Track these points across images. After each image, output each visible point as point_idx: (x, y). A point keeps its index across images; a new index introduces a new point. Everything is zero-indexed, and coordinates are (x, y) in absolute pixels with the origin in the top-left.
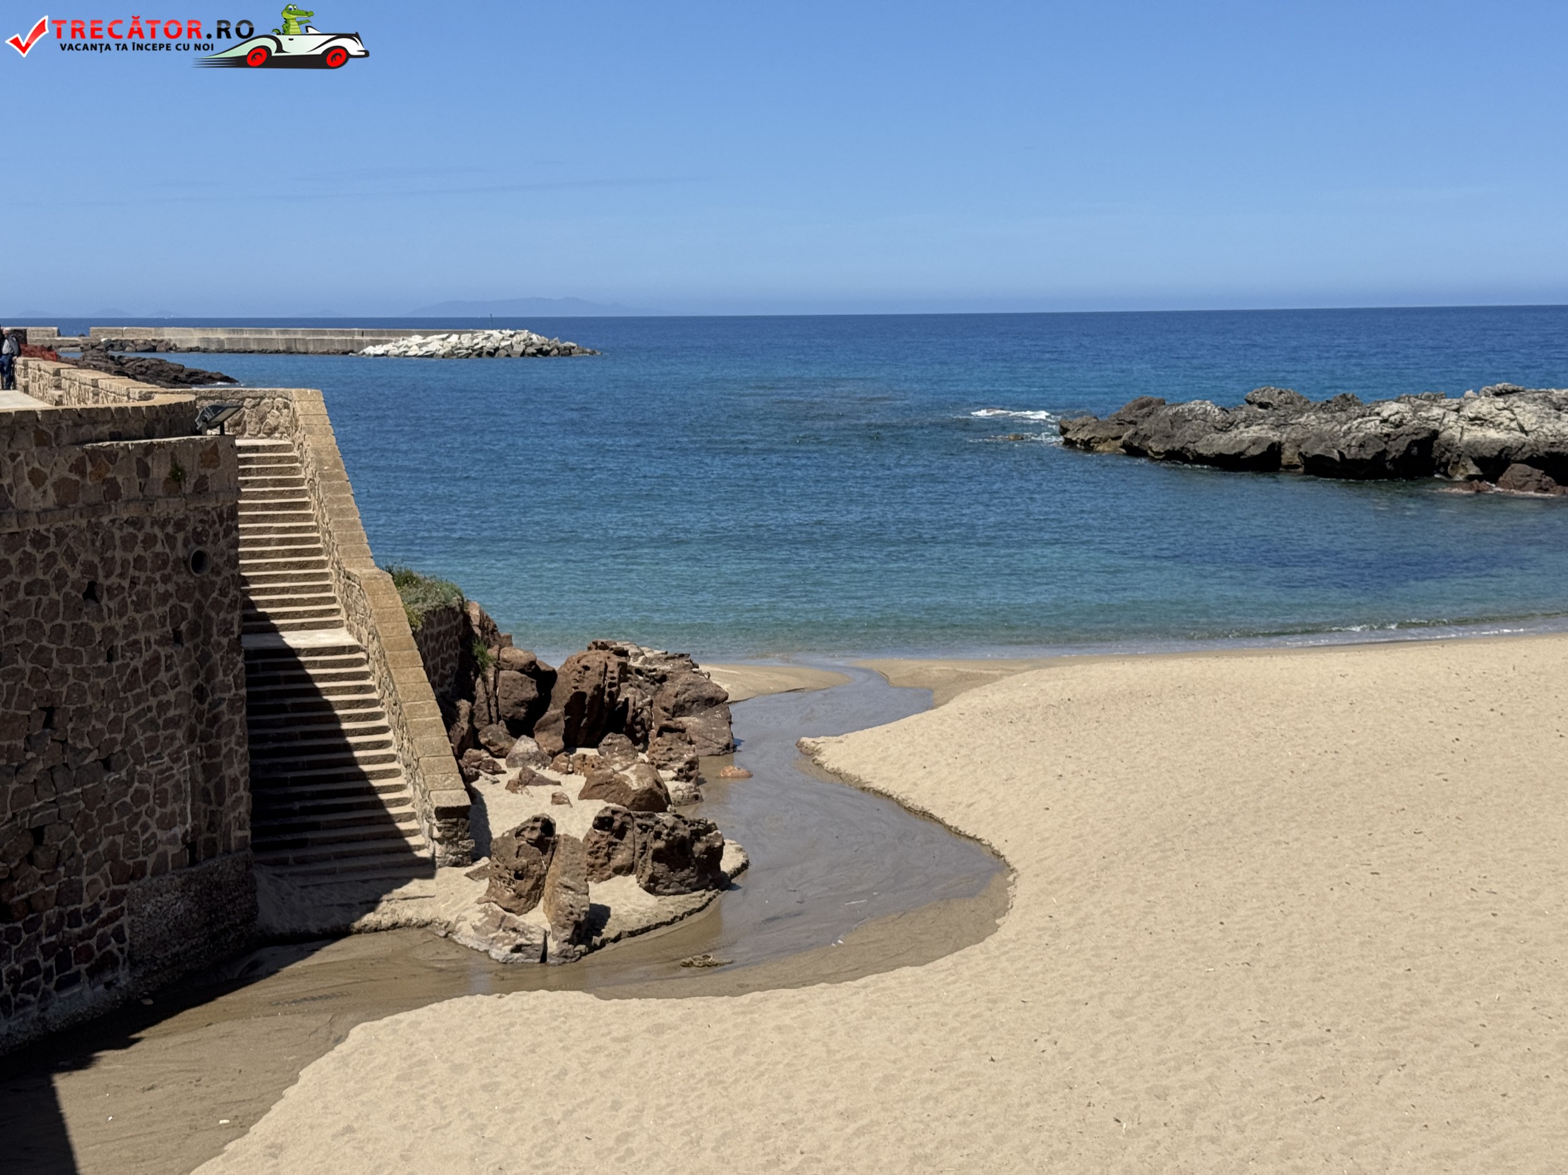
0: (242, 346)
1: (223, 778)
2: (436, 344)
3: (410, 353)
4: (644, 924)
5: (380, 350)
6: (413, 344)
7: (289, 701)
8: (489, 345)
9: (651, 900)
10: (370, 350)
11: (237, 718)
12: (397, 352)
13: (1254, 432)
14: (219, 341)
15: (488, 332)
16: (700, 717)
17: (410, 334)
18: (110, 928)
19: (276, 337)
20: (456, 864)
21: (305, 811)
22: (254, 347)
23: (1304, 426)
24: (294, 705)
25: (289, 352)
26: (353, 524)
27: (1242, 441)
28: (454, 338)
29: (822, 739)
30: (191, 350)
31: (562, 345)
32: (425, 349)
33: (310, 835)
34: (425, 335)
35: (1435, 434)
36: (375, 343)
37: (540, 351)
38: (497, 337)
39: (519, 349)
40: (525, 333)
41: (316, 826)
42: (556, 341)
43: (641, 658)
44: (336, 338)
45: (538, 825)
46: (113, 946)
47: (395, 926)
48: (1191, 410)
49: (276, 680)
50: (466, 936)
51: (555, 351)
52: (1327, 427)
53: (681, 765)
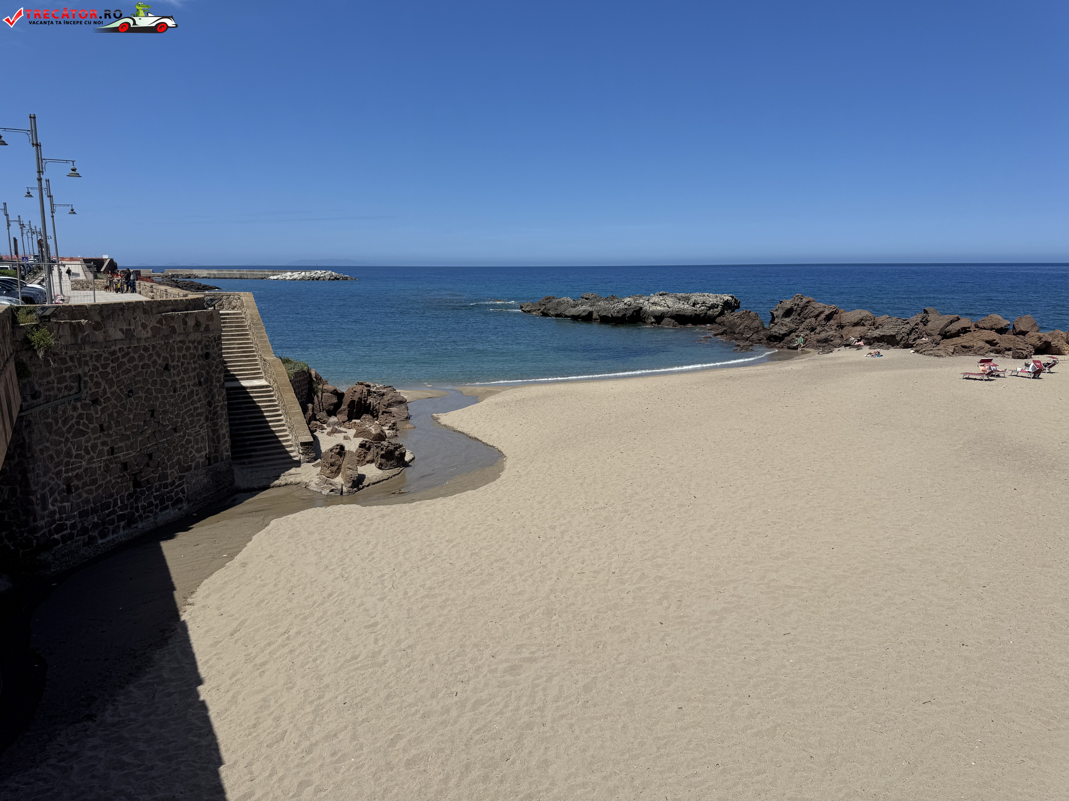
0: (223, 276)
1: (219, 434)
2: (296, 275)
3: (287, 279)
4: (378, 480)
5: (275, 277)
6: (288, 275)
7: (244, 406)
8: (316, 276)
9: (380, 472)
10: (272, 277)
11: (224, 412)
12: (282, 278)
13: (584, 308)
14: (214, 274)
15: (316, 271)
16: (397, 408)
17: (287, 272)
18: (179, 489)
19: (236, 273)
20: (308, 462)
21: (251, 445)
22: (227, 276)
23: (600, 306)
24: (246, 407)
25: (241, 278)
26: (266, 341)
27: (580, 311)
28: (303, 273)
29: (440, 414)
30: (204, 278)
31: (344, 276)
32: (292, 277)
33: (253, 453)
34: (292, 272)
35: (641, 308)
36: (273, 275)
37: (336, 278)
38: (319, 273)
39: (328, 277)
40: (330, 272)
41: (255, 450)
42: (341, 275)
43: (375, 388)
44: (258, 273)
45: (339, 447)
46: (181, 495)
47: (286, 484)
48: (563, 300)
49: (239, 398)
50: (313, 487)
51: (341, 278)
52: (607, 306)
53: (390, 424)
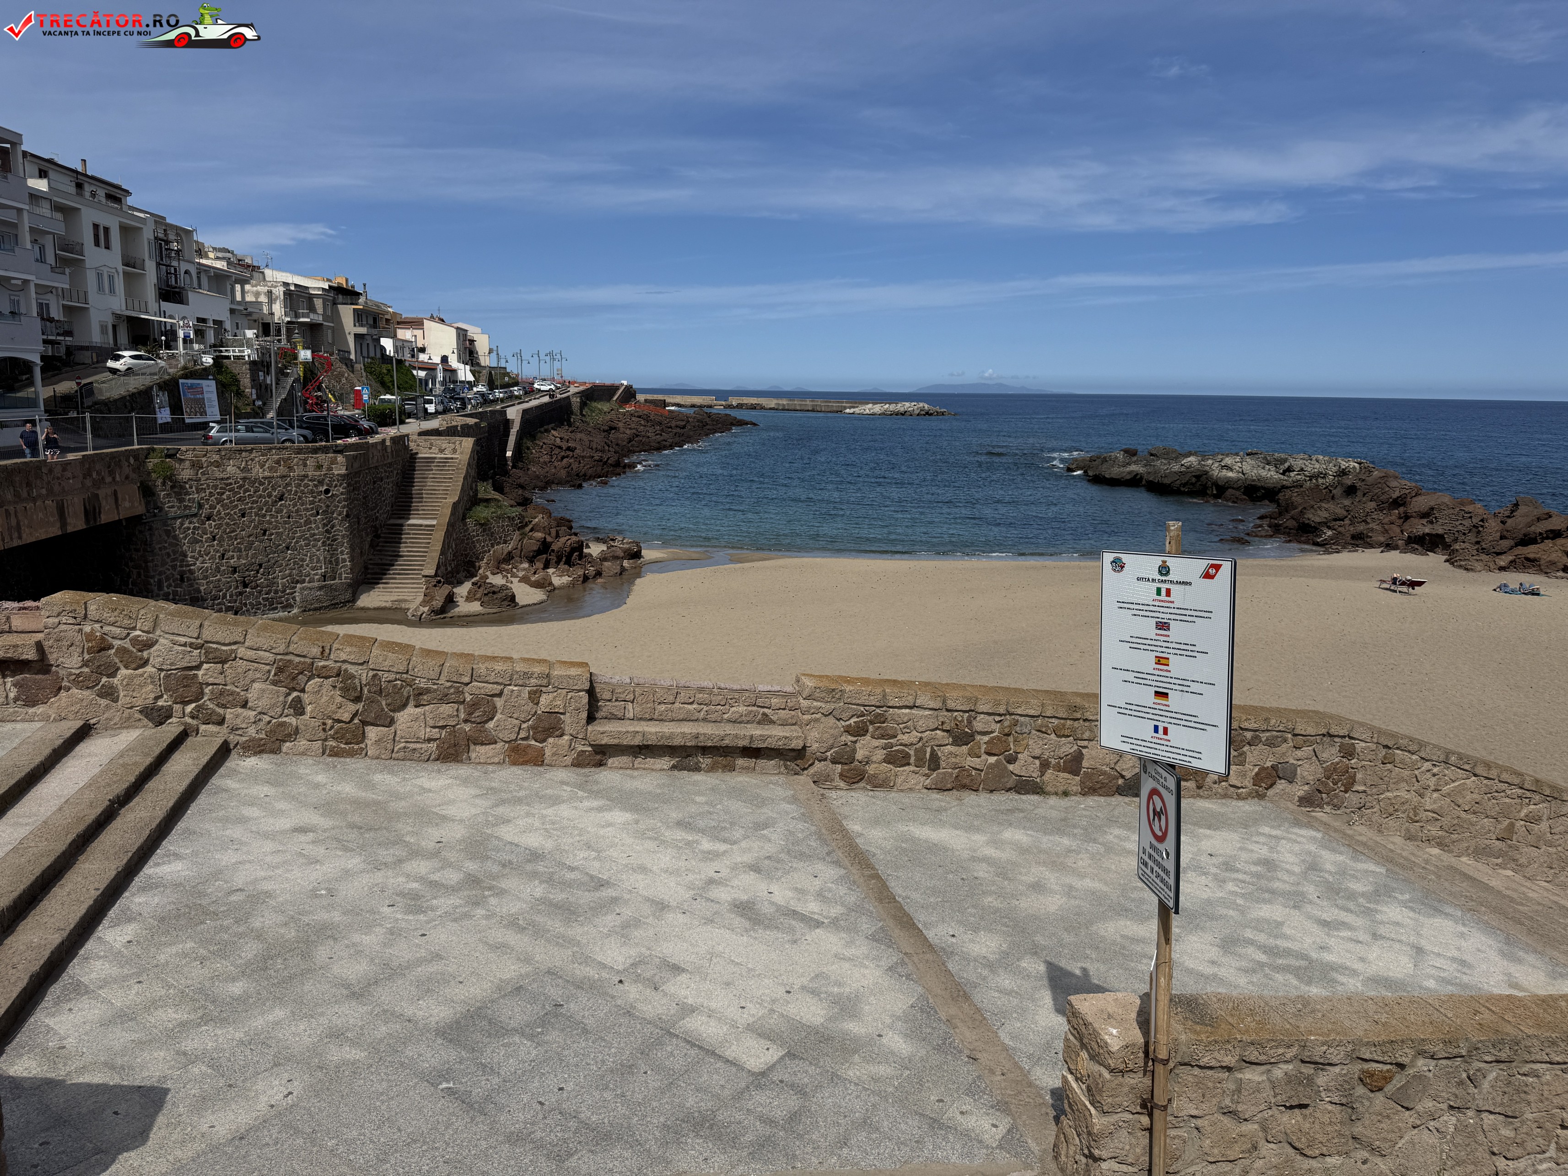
1: (338, 558)
3: (865, 413)
7: (406, 541)
8: (902, 409)
10: (848, 411)
12: (859, 412)
13: (1134, 468)
15: (905, 403)
17: (868, 403)
18: (290, 596)
19: (809, 403)
22: (798, 408)
23: (1156, 466)
25: (813, 411)
27: (1125, 472)
28: (887, 406)
30: (771, 409)
31: (940, 410)
32: (872, 411)
34: (873, 404)
36: (850, 408)
37: (927, 413)
38: (907, 406)
39: (917, 412)
40: (921, 405)
44: (835, 405)
46: (291, 601)
49: (404, 534)
51: (936, 413)
52: (1162, 467)
